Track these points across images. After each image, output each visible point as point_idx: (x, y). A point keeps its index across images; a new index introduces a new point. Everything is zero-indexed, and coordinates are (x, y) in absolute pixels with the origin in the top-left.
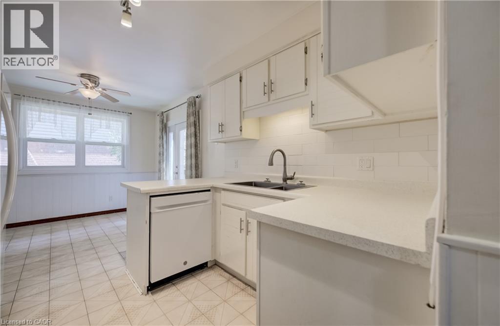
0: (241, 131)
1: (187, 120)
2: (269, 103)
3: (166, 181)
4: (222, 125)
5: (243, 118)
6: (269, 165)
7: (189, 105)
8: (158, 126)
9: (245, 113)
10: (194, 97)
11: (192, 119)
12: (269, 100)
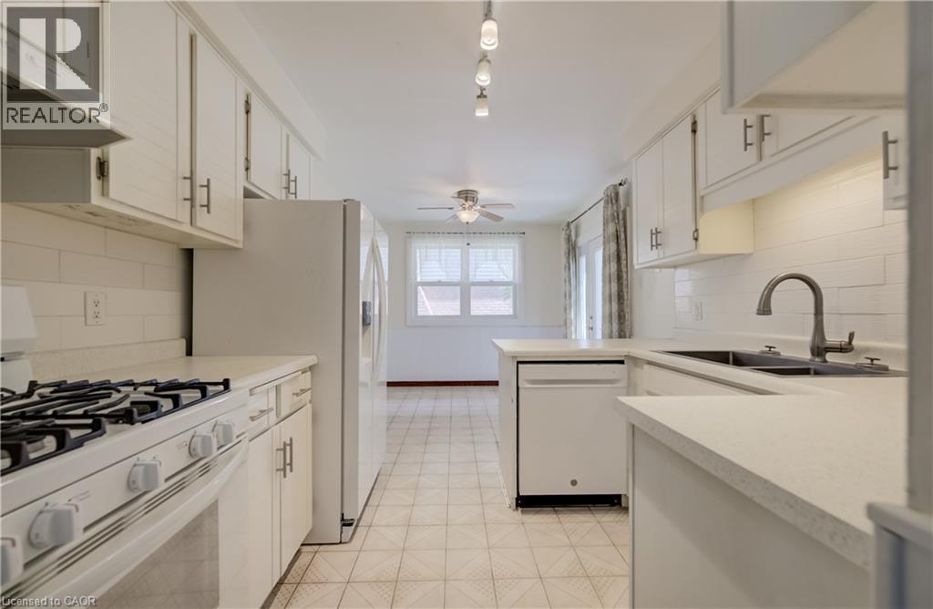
0: (696, 239)
1: (604, 230)
2: (763, 164)
3: (576, 339)
4: (657, 232)
5: (702, 211)
6: (759, 314)
7: (607, 202)
8: (563, 246)
9: (705, 199)
10: (615, 186)
11: (611, 228)
12: (761, 157)
